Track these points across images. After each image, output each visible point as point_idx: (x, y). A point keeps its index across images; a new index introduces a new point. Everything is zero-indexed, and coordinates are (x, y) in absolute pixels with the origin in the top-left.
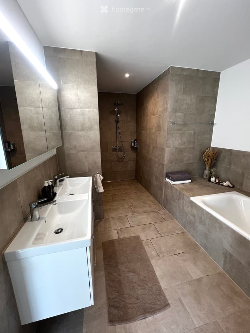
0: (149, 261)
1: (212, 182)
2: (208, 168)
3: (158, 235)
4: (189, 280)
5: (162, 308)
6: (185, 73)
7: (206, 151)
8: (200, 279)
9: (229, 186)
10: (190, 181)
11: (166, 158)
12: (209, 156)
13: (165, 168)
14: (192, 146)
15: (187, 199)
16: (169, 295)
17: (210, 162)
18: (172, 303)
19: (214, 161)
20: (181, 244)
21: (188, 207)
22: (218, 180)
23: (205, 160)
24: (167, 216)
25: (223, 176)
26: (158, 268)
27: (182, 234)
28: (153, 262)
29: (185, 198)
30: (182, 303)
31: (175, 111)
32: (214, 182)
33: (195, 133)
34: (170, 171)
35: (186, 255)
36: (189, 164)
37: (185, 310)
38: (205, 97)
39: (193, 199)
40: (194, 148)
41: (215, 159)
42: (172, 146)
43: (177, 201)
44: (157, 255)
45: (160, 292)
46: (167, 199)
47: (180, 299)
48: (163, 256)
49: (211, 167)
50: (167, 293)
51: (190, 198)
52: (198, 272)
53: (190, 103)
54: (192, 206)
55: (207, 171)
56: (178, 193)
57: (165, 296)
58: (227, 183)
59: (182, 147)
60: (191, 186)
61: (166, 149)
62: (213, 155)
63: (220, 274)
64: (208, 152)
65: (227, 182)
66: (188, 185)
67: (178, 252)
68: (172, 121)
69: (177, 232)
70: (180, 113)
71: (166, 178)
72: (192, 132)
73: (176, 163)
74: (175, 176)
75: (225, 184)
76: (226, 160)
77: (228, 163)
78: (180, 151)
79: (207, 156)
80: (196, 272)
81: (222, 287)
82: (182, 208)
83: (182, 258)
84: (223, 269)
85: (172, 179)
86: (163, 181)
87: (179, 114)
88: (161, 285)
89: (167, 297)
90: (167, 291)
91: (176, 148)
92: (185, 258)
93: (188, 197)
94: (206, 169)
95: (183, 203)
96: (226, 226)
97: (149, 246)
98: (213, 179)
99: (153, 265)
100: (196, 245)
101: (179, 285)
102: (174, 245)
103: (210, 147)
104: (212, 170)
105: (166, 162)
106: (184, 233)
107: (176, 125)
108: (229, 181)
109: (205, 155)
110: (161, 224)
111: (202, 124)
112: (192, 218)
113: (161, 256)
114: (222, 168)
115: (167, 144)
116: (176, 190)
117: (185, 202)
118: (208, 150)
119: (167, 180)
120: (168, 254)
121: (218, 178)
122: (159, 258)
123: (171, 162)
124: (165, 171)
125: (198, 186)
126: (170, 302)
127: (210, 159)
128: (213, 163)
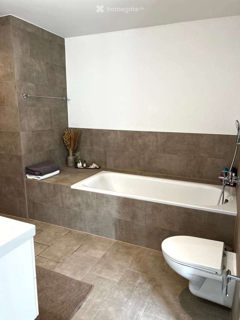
0: (52, 272)
1: (80, 168)
2: (71, 154)
3: (45, 247)
4: (97, 261)
5: (88, 291)
6: (29, 30)
7: (65, 133)
8: (103, 256)
9: (96, 167)
10: (58, 172)
11: (22, 146)
12: (70, 139)
13: (23, 161)
14: (49, 128)
15: (67, 190)
16: (88, 281)
17: (72, 145)
18: (94, 283)
19: (77, 144)
20: (74, 242)
21: (70, 199)
22: (85, 164)
23: (67, 145)
24: (41, 225)
25: (88, 159)
26: (65, 271)
27: (69, 234)
28: (57, 270)
29: (64, 189)
30: (100, 277)
31: (24, 78)
32: (82, 167)
33: (50, 111)
34: (30, 164)
35: (83, 247)
36: (50, 151)
37: (105, 279)
38: (55, 65)
39: (73, 187)
40: (52, 130)
41: (78, 142)
42: (27, 128)
43: (52, 199)
44: (57, 263)
45: (79, 284)
46: (34, 204)
47: (97, 276)
48: (64, 260)
49: (75, 151)
50: (85, 281)
51: (70, 187)
52: (100, 252)
53: (40, 70)
54: (74, 196)
55: (71, 157)
56: (52, 188)
57: (85, 283)
58: (94, 166)
59: (40, 129)
60: (62, 177)
61: (21, 133)
62: (74, 137)
63: (115, 244)
64: (67, 134)
65: (93, 164)
66: (58, 176)
67: (75, 248)
68: (23, 92)
69: (63, 234)
70: (31, 82)
71: (27, 176)
72: (48, 109)
73: (35, 152)
74: (41, 169)
75: (92, 167)
76: (88, 141)
77: (90, 144)
78: (38, 135)
79: (68, 138)
80: (99, 253)
81: (120, 250)
82: (61, 205)
83: (82, 251)
84: (115, 239)
85: (39, 173)
86: (22, 181)
87: (30, 84)
88: (77, 279)
89: (88, 283)
90: (85, 279)
91: (33, 132)
92: (84, 250)
93: (67, 187)
94: (69, 155)
95: (62, 197)
96: (112, 197)
97: (42, 261)
98: (80, 165)
99: (58, 272)
100: (87, 235)
101: (91, 269)
102: (68, 246)
103: (68, 128)
104: (77, 154)
105: (23, 152)
106: (70, 232)
107: (28, 99)
108: (95, 163)
109: (66, 138)
110: (39, 236)
111: (56, 99)
112: (76, 209)
113: (61, 261)
114: (85, 151)
115: (21, 125)
116: (49, 185)
117: (64, 196)
118: (67, 132)
119: (30, 177)
120: (67, 256)
121: (85, 161)
122: (60, 263)
123: (29, 151)
124: (24, 166)
125: (69, 175)
126: (91, 284)
127: (72, 143)
128: (76, 146)
